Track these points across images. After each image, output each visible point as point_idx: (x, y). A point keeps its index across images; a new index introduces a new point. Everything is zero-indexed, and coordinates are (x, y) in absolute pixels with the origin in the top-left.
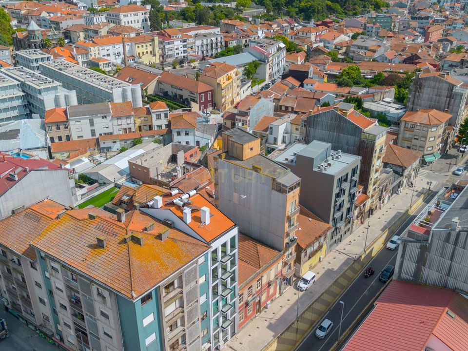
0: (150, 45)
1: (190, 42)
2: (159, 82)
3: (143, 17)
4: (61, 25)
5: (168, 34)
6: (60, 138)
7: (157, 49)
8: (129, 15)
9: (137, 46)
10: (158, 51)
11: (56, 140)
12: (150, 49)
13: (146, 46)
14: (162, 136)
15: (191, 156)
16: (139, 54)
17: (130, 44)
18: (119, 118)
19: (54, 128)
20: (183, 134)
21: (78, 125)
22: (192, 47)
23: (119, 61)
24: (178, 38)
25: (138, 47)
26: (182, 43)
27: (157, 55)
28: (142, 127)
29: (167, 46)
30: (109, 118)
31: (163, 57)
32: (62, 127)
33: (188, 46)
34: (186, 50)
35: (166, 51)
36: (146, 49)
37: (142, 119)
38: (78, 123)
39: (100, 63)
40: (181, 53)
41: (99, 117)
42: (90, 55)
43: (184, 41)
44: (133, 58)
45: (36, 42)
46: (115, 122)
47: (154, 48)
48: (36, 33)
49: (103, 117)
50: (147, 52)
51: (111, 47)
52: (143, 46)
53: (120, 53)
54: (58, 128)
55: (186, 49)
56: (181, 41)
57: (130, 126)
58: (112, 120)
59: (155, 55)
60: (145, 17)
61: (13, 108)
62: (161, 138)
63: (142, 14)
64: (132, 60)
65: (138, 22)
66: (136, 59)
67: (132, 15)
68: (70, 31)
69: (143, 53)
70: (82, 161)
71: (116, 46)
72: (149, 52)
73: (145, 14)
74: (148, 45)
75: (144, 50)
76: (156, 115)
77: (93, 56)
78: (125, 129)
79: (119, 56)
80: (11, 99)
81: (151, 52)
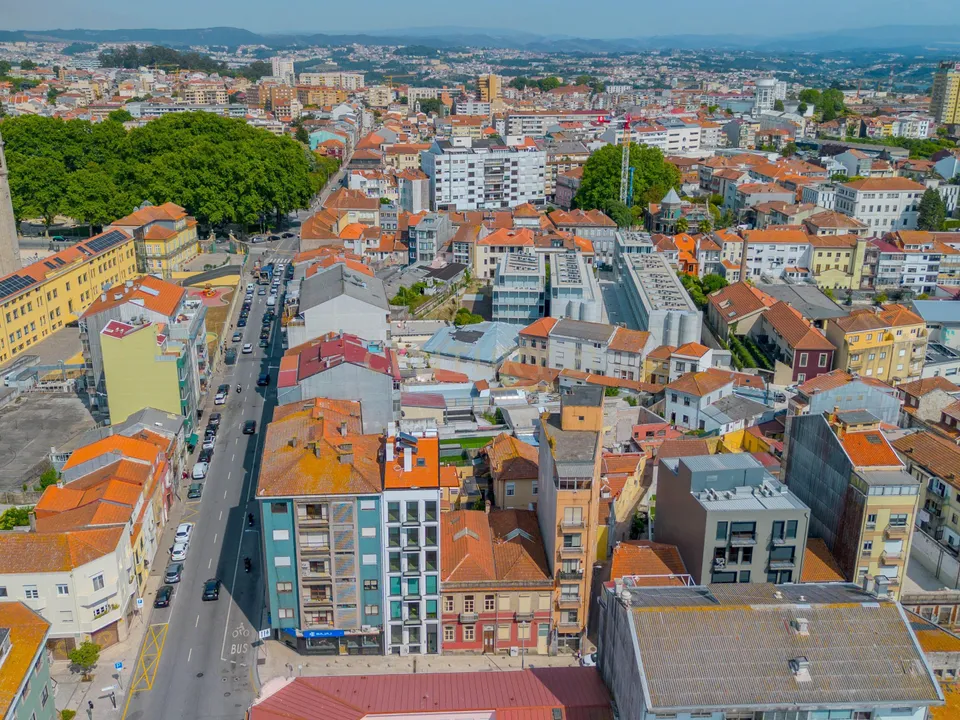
0: (848, 255)
1: (949, 261)
2: (763, 318)
3: (910, 202)
4: (747, 200)
5: (901, 241)
6: (533, 361)
7: (859, 264)
8: (877, 195)
9: (817, 252)
10: (861, 268)
11: (528, 362)
12: (844, 261)
13: (839, 255)
14: (653, 395)
15: (649, 434)
16: (819, 266)
17: (807, 247)
18: (618, 353)
19: (529, 343)
20: (681, 400)
21: (561, 347)
22: (953, 271)
23: (777, 273)
24: (921, 250)
25: (820, 255)
26: (927, 261)
27: (857, 275)
28: (657, 377)
29: (884, 263)
30: (604, 349)
31: (871, 280)
32: (539, 344)
33: (941, 269)
34: (935, 276)
35: (880, 271)
36: (837, 260)
37: (659, 364)
38: (561, 345)
39: (728, 271)
40: (921, 279)
41: (588, 343)
42: (722, 255)
43: (933, 258)
44: (806, 272)
45: (667, 222)
46: (612, 357)
47: (853, 262)
48: (672, 208)
49: (595, 346)
50: (837, 267)
51: (766, 247)
52: (829, 255)
53: (782, 259)
54: (534, 345)
55: (935, 273)
56: (925, 258)
57: (633, 369)
58: (608, 352)
59: (852, 274)
60: (914, 201)
61: (524, 308)
62: (650, 397)
63: (910, 196)
64: (802, 275)
65: (895, 210)
66: (810, 275)
67: (885, 195)
68: (757, 211)
69: (828, 267)
70: (516, 394)
71: (778, 247)
72: (841, 268)
73: (916, 196)
74: (843, 253)
75: (831, 261)
76: (678, 363)
77: (728, 257)
78: (624, 373)
79: (778, 263)
80: (524, 295)
81: (846, 267)
